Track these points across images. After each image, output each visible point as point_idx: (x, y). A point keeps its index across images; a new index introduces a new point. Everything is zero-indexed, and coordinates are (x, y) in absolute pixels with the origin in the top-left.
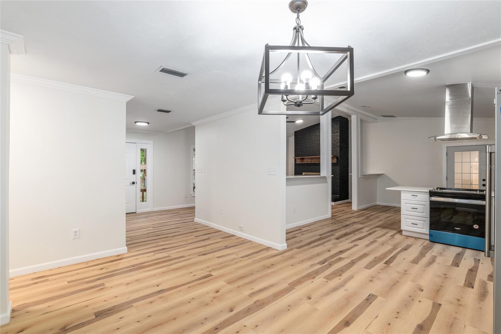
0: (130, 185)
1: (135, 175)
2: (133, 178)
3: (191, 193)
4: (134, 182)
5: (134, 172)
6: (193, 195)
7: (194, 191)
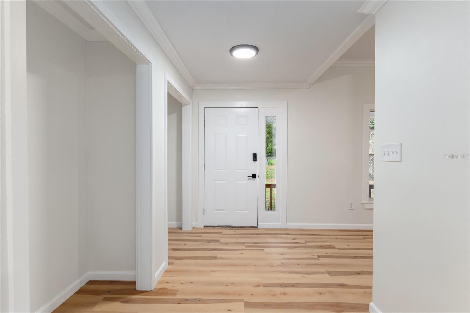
0: (249, 179)
1: (256, 163)
2: (253, 167)
3: (363, 202)
4: (255, 175)
5: (255, 157)
6: (367, 207)
7: (370, 196)
